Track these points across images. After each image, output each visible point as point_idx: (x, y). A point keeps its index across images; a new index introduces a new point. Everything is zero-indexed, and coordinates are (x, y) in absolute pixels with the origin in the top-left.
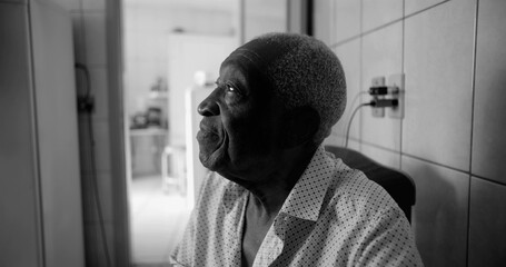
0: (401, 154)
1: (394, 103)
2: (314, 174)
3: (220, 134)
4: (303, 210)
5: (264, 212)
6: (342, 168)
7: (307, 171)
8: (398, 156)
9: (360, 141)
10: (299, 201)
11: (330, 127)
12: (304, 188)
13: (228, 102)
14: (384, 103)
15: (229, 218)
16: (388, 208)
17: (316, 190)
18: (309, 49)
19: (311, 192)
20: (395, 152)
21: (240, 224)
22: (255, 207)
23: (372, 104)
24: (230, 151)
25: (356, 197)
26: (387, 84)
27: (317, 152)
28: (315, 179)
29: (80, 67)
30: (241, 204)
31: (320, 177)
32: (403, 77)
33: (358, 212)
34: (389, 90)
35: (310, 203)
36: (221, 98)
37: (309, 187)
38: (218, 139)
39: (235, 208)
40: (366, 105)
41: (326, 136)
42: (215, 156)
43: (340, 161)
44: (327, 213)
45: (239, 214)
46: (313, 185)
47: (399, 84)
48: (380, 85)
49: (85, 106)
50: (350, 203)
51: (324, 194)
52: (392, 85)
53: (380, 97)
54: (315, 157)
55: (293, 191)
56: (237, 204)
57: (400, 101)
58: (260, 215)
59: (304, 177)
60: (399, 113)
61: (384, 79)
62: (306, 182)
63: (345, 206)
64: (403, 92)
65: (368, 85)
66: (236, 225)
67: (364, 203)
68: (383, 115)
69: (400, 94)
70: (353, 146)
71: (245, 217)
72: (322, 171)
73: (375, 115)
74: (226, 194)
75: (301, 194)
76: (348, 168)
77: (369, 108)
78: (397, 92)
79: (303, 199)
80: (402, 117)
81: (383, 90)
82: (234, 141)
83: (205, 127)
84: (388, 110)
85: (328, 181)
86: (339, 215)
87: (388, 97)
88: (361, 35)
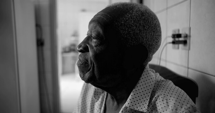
0: (188, 68)
1: (185, 42)
2: (143, 83)
3: (90, 62)
4: (138, 105)
5: (116, 103)
6: (159, 79)
7: (140, 82)
8: (187, 69)
9: (166, 61)
10: (135, 99)
11: (152, 55)
12: (138, 92)
13: (93, 45)
14: (179, 42)
15: (97, 104)
16: (188, 106)
17: (145, 93)
18: (140, 10)
19: (142, 94)
20: (185, 67)
21: (103, 108)
22: (111, 100)
23: (174, 43)
24: (96, 73)
25: (169, 97)
26: (181, 32)
27: (145, 70)
28: (145, 86)
29: (38, 26)
30: (103, 97)
31: (147, 85)
32: (190, 29)
33: (170, 107)
34: (183, 36)
35: (142, 100)
36: (90, 42)
37: (141, 91)
38: (88, 66)
39: (100, 100)
40: (170, 43)
41: (150, 60)
42: (87, 75)
43: (158, 74)
44: (151, 106)
45: (102, 103)
46: (143, 90)
47: (187, 33)
48: (177, 33)
49: (40, 43)
50: (165, 101)
51: (150, 95)
52: (184, 33)
53: (177, 39)
54: (144, 73)
55: (132, 94)
56: (101, 97)
57: (188, 41)
58: (113, 104)
59: (138, 85)
60: (187, 47)
61: (179, 30)
62: (139, 88)
63: (162, 103)
64: (190, 36)
65: (170, 34)
66: (100, 109)
67: (174, 102)
68: (178, 48)
69: (188, 38)
70: (163, 64)
71: (105, 105)
72: (148, 81)
73: (174, 48)
74: (95, 92)
75: (137, 96)
76: (163, 79)
77: (171, 45)
78: (186, 36)
79: (138, 98)
80: (189, 49)
81: (179, 36)
82: (97, 67)
83: (81, 58)
84: (181, 46)
85: (152, 87)
86: (158, 108)
87: (181, 39)
88: (167, 9)
